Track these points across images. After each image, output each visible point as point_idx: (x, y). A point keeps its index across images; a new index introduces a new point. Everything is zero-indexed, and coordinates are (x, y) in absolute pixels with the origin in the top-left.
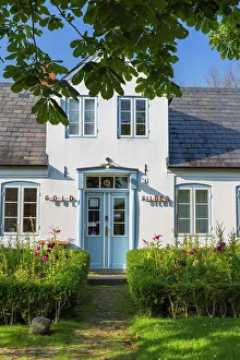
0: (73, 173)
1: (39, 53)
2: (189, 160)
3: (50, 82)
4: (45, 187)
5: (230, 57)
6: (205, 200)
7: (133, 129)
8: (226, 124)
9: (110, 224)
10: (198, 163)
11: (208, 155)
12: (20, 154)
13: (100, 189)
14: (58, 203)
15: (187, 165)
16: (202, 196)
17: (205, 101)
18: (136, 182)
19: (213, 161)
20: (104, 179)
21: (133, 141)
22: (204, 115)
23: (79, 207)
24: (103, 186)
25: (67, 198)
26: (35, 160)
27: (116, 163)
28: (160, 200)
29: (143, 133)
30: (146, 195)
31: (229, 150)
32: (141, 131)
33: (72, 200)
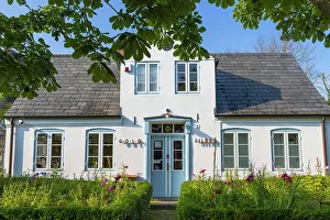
0: (141, 122)
1: (91, 28)
2: (232, 110)
3: (103, 50)
4: (119, 132)
5: (251, 27)
6: (246, 141)
7: (188, 86)
8: (264, 81)
9: (171, 161)
10: (240, 112)
11: (248, 106)
12: (101, 107)
13: (162, 134)
14: (129, 145)
15: (231, 113)
16: (244, 138)
17: (247, 63)
18: (190, 128)
19: (251, 110)
20: (165, 125)
21: (187, 96)
22: (246, 75)
23: (145, 148)
24: (165, 131)
25: (136, 141)
26: (112, 112)
27: (174, 113)
28: (209, 142)
29: (196, 89)
30: (198, 138)
31: (265, 101)
32: (194, 87)
33: (140, 142)
